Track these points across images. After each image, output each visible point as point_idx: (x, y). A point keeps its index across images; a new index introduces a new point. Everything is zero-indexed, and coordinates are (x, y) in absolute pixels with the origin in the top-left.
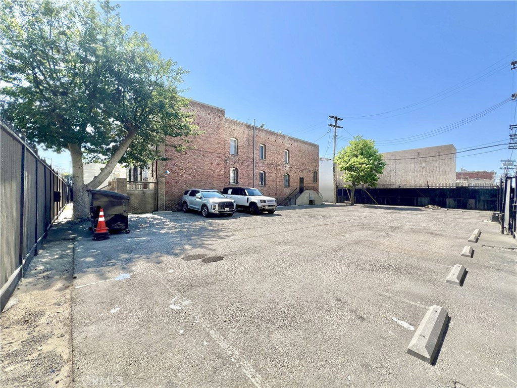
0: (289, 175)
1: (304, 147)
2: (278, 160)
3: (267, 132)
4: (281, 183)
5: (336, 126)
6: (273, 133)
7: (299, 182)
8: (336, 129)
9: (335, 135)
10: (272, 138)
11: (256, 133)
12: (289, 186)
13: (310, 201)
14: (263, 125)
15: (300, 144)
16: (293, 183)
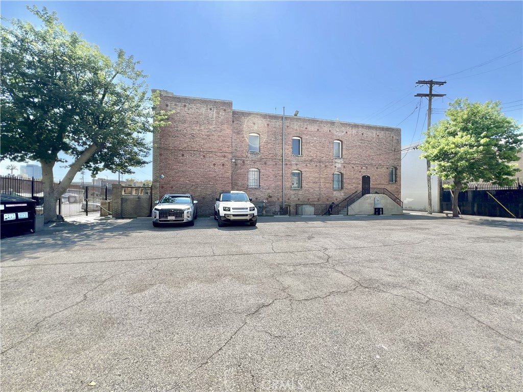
0: (342, 174)
1: (372, 134)
2: (323, 155)
3: (304, 120)
4: (327, 185)
5: (430, 95)
6: (313, 121)
7: (361, 182)
8: (430, 100)
9: (430, 109)
10: (313, 128)
11: (287, 123)
12: (342, 188)
13: (375, 209)
14: (297, 112)
15: (361, 130)
16: (349, 184)
